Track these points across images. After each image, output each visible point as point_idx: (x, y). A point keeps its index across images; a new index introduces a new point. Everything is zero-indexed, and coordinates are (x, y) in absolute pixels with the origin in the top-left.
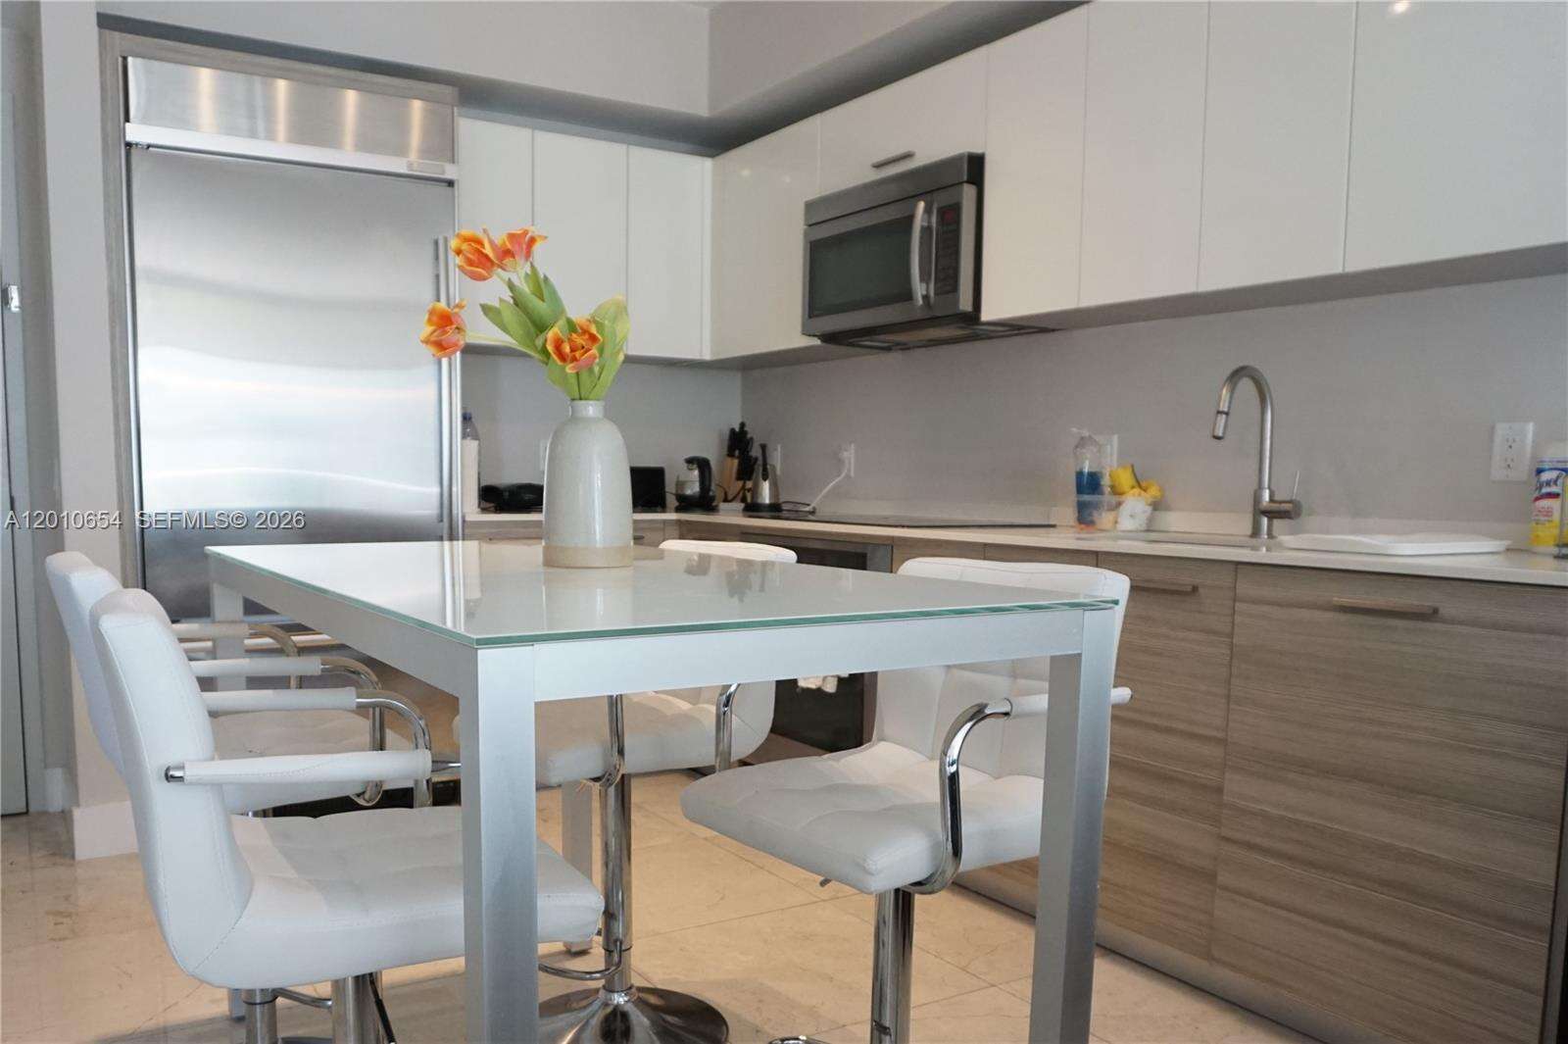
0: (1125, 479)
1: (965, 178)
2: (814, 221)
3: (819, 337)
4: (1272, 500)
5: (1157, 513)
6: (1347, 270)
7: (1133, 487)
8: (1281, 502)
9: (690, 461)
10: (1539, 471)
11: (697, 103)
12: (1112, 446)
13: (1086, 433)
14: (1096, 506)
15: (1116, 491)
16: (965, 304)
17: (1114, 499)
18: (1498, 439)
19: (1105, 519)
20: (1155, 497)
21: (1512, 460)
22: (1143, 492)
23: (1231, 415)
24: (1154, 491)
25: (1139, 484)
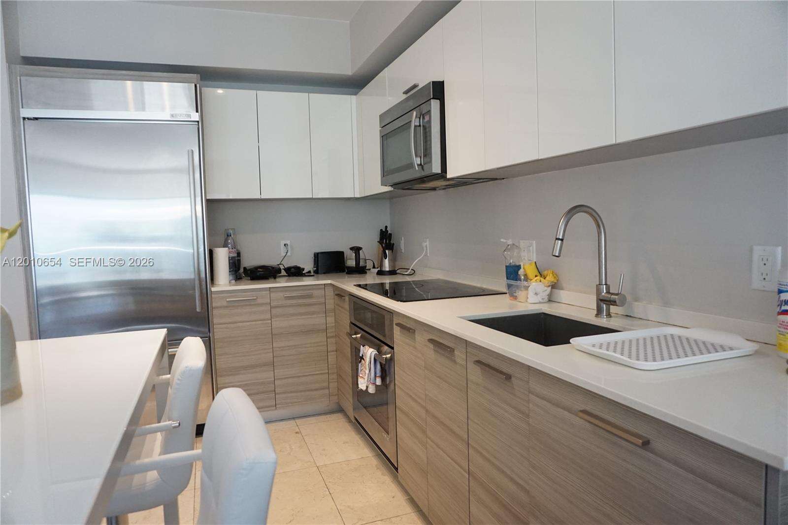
0: (531, 271)
1: (432, 97)
2: (383, 125)
3: (391, 186)
4: (608, 292)
5: (554, 290)
6: (618, 141)
7: (536, 276)
8: (613, 294)
9: (352, 249)
10: (780, 292)
11: (347, 69)
12: (533, 248)
13: (510, 242)
14: (518, 287)
15: (526, 278)
16: (436, 168)
17: (526, 283)
18: (756, 257)
19: (521, 294)
20: (552, 282)
21: (767, 275)
22: (542, 279)
23: (564, 240)
24: (550, 278)
25: (541, 274)
